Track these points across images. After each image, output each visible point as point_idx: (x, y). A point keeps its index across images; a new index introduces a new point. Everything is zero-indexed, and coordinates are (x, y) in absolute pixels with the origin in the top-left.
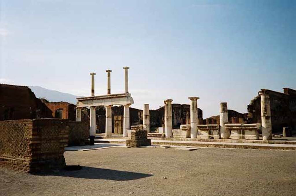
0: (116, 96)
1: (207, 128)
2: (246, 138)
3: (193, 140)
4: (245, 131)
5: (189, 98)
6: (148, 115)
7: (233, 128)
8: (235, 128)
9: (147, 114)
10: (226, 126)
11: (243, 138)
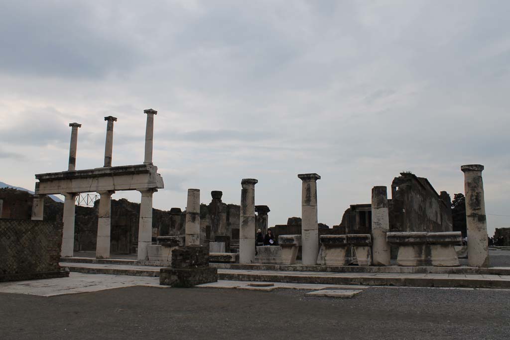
0: (124, 170)
1: (345, 242)
2: (433, 263)
3: (308, 269)
4: (432, 247)
5: (299, 176)
6: (197, 214)
7: (407, 240)
8: (412, 240)
9: (195, 211)
10: (389, 237)
11: (428, 262)
